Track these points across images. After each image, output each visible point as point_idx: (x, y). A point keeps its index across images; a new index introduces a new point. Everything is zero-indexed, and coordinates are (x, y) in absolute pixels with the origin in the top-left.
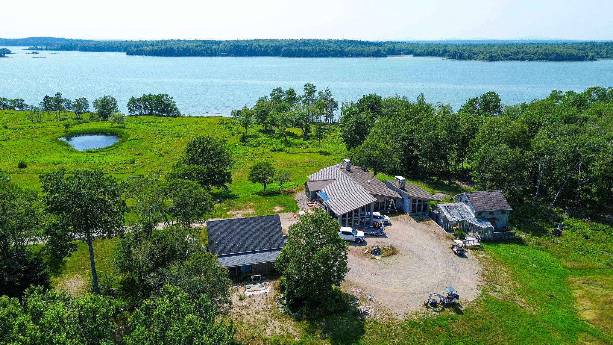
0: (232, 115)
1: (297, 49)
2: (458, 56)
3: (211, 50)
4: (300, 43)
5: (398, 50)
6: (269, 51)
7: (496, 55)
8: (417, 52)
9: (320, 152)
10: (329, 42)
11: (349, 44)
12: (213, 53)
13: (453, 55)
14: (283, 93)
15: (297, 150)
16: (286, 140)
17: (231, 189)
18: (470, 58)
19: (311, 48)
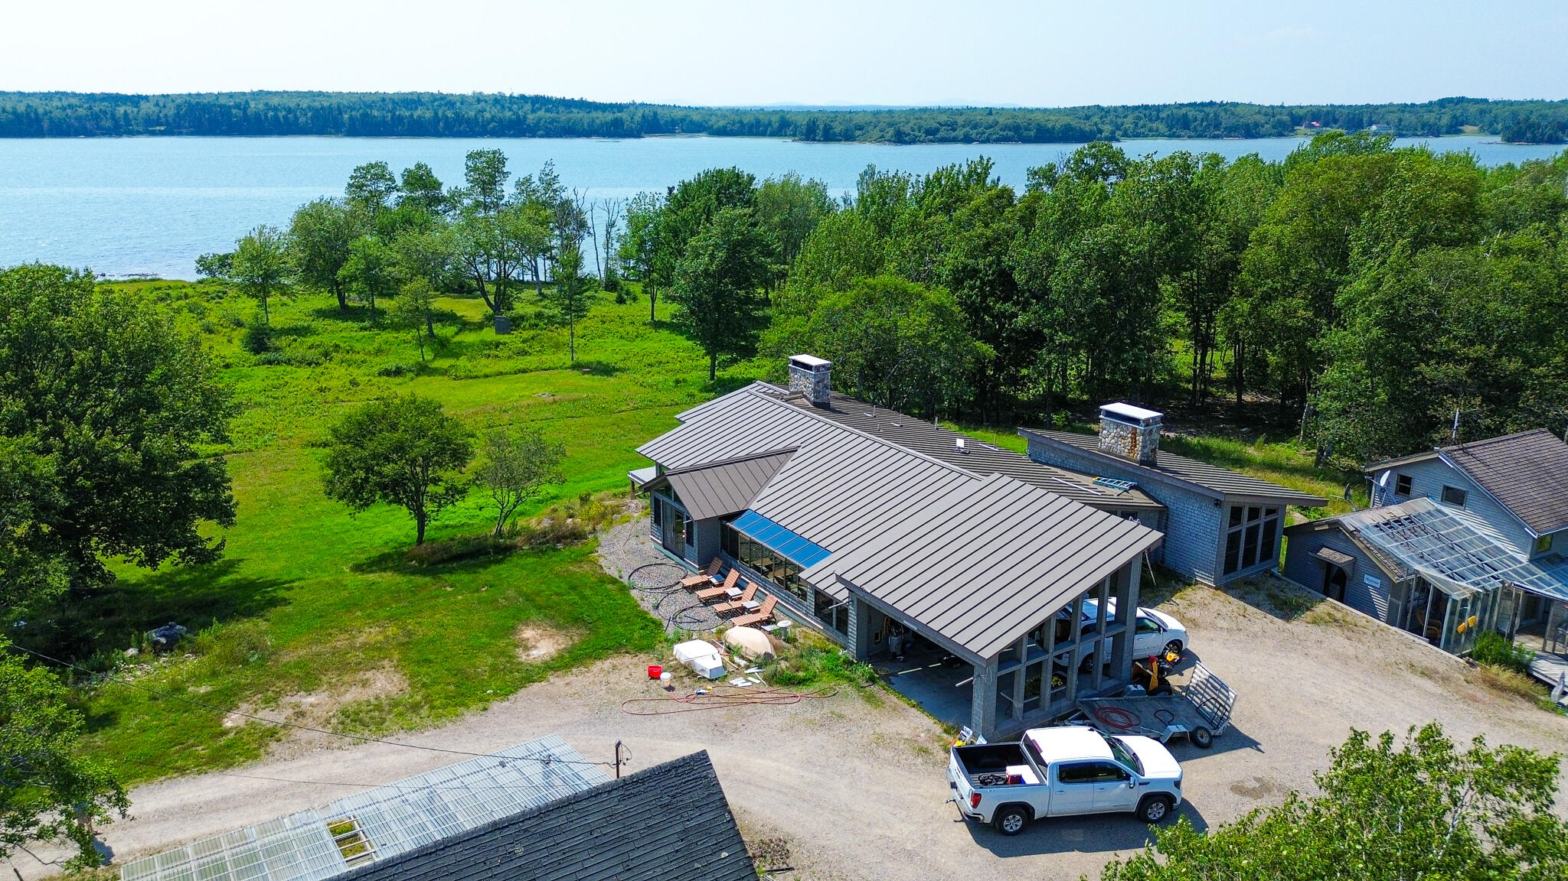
0: (199, 272)
1: (389, 115)
2: (820, 133)
3: (113, 116)
4: (393, 101)
5: (667, 122)
6: (302, 120)
7: (907, 129)
8: (715, 127)
9: (577, 367)
10: (479, 101)
11: (533, 105)
12: (120, 127)
13: (807, 130)
14: (394, 181)
15: (485, 365)
16: (431, 334)
17: (228, 554)
18: (848, 137)
19: (429, 114)
